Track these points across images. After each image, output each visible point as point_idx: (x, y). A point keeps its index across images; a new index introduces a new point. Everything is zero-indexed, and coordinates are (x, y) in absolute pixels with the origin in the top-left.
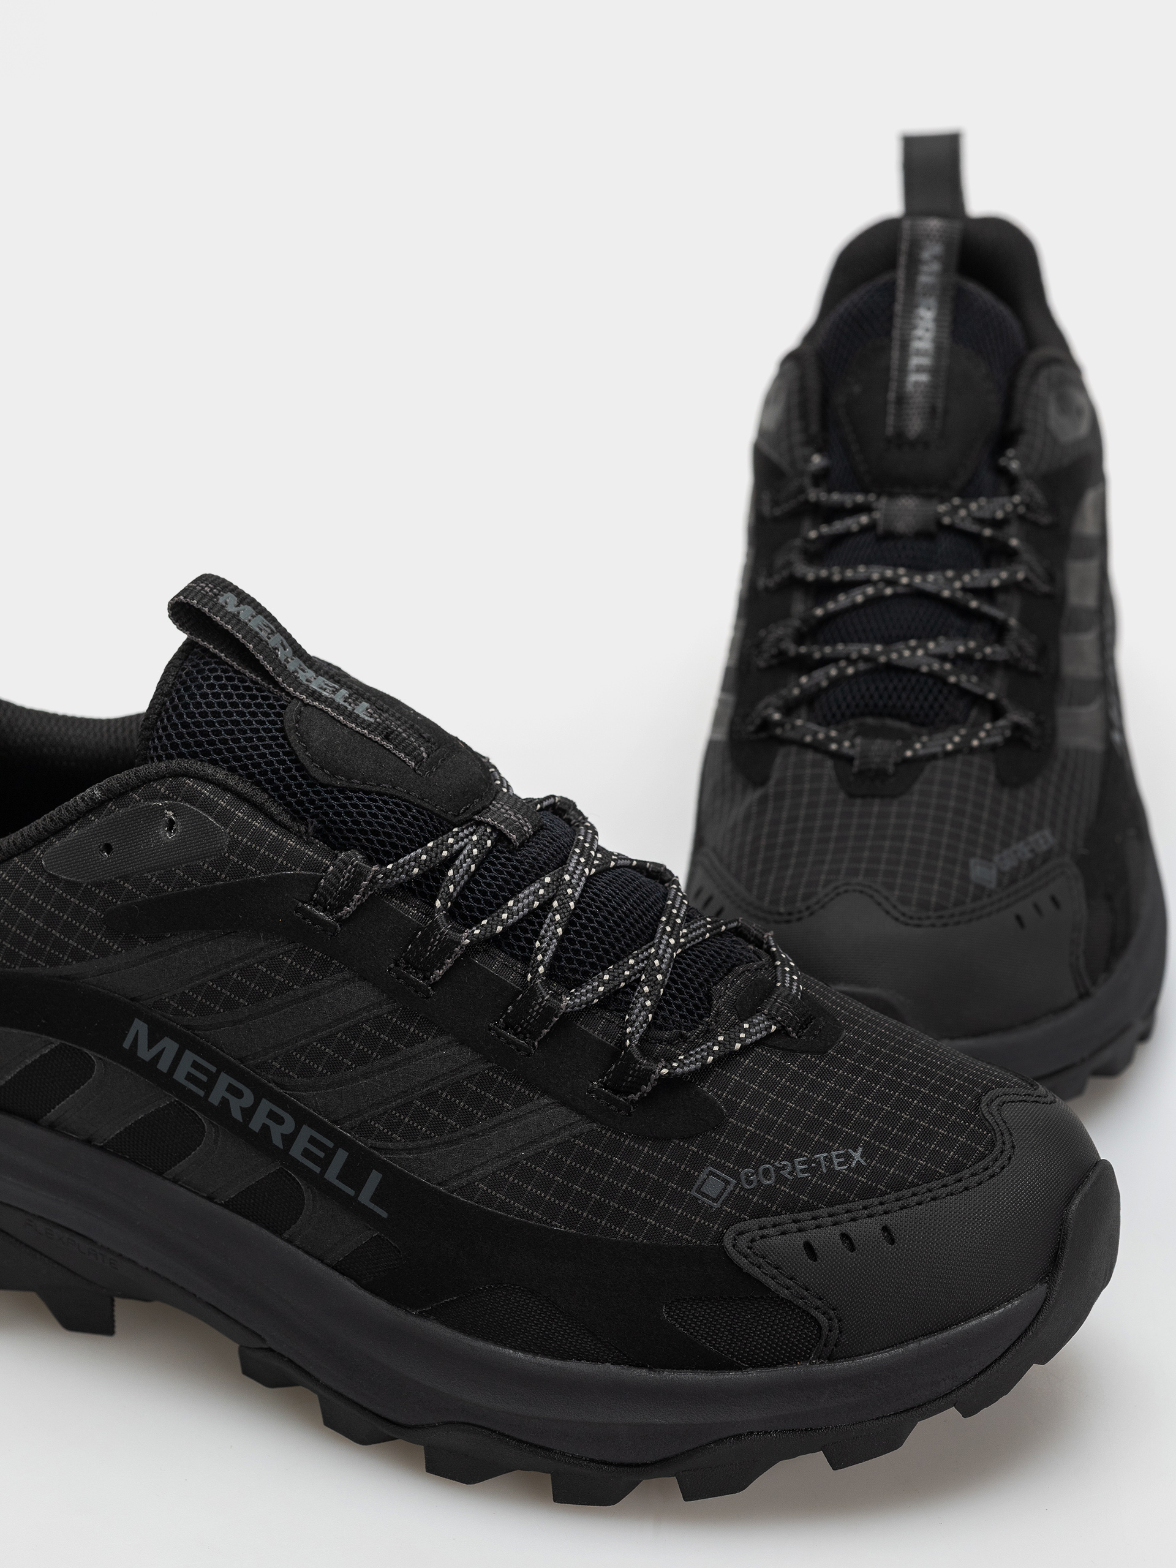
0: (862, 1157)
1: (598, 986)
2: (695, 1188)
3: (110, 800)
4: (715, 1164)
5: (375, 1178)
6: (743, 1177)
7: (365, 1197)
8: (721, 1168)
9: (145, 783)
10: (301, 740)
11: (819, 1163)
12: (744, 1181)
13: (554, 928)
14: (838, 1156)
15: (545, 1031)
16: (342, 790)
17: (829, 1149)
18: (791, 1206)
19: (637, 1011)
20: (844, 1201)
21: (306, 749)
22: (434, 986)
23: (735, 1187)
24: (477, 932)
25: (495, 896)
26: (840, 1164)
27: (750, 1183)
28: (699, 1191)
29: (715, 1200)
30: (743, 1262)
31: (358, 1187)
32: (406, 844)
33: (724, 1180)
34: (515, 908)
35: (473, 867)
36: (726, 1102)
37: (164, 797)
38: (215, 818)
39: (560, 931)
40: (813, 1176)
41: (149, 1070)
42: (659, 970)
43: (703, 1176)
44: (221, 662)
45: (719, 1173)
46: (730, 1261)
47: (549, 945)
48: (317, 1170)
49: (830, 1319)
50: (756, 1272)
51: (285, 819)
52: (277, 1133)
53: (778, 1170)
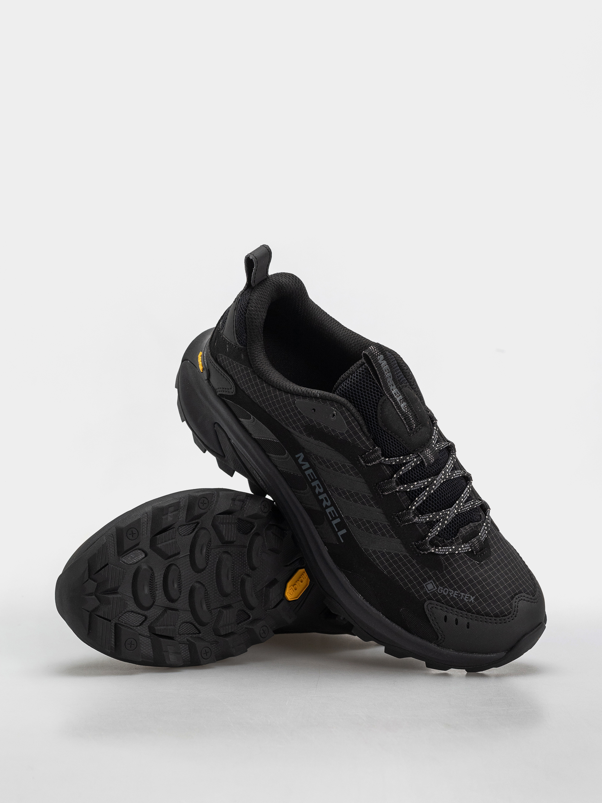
0: (474, 599)
1: (427, 518)
2: (425, 584)
3: (321, 398)
4: (434, 581)
5: (344, 531)
6: (439, 588)
7: (340, 533)
8: (435, 583)
9: (332, 400)
10: (381, 409)
11: (461, 596)
12: (439, 590)
13: (423, 497)
14: (467, 596)
15: (407, 524)
16: (384, 431)
17: (466, 593)
18: (447, 603)
19: (434, 529)
20: (462, 609)
21: (381, 413)
22: (384, 495)
23: (436, 590)
24: (402, 488)
25: (412, 479)
26: (467, 599)
27: (440, 591)
28: (426, 585)
29: (429, 591)
30: (427, 612)
31: (339, 530)
32: (395, 455)
33: (434, 586)
34: (416, 485)
35: (410, 468)
36: (446, 566)
37: (335, 408)
38: (346, 422)
39: (425, 498)
40: (458, 598)
41: (300, 466)
42: (447, 520)
43: (429, 582)
44: (370, 374)
45: (434, 584)
46: (424, 609)
47: (420, 501)
48: (331, 519)
49: (442, 637)
50: (429, 616)
51: (366, 430)
52: (325, 503)
53: (449, 592)
